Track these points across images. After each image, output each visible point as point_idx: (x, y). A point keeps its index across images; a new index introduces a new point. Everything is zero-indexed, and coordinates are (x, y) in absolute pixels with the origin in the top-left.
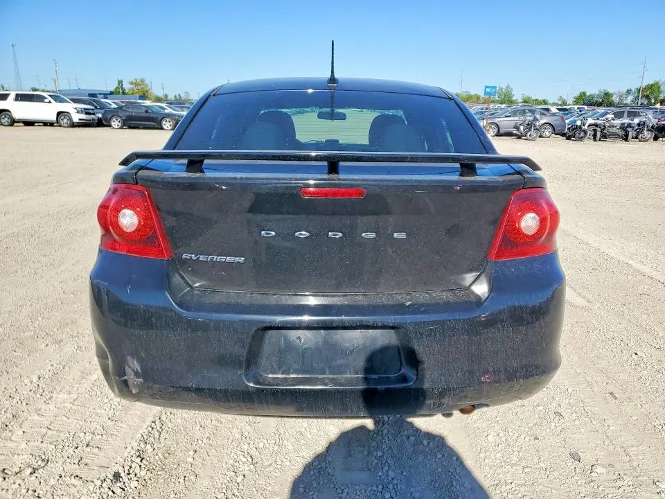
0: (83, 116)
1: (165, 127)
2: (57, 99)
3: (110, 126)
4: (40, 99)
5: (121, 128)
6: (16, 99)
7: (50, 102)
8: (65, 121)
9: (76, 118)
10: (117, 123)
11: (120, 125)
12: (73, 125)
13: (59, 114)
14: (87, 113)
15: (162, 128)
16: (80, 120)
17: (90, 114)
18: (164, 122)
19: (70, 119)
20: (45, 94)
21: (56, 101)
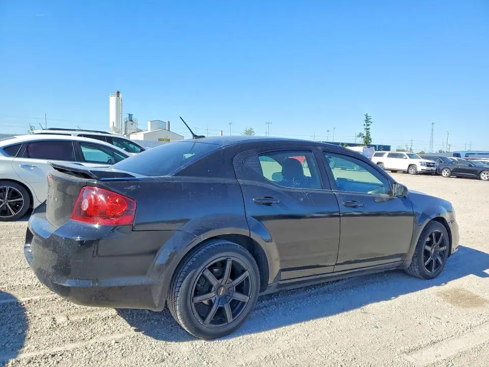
0: (425, 168)
1: (482, 178)
2: (411, 156)
3: (441, 175)
4: (401, 156)
5: (449, 177)
6: (388, 156)
7: (406, 158)
8: (412, 171)
9: (420, 168)
10: (446, 173)
11: (448, 174)
12: (417, 173)
13: (410, 166)
14: (427, 166)
15: (480, 179)
16: (422, 170)
17: (431, 166)
18: (483, 174)
19: (416, 169)
20: (404, 153)
21: (410, 157)
